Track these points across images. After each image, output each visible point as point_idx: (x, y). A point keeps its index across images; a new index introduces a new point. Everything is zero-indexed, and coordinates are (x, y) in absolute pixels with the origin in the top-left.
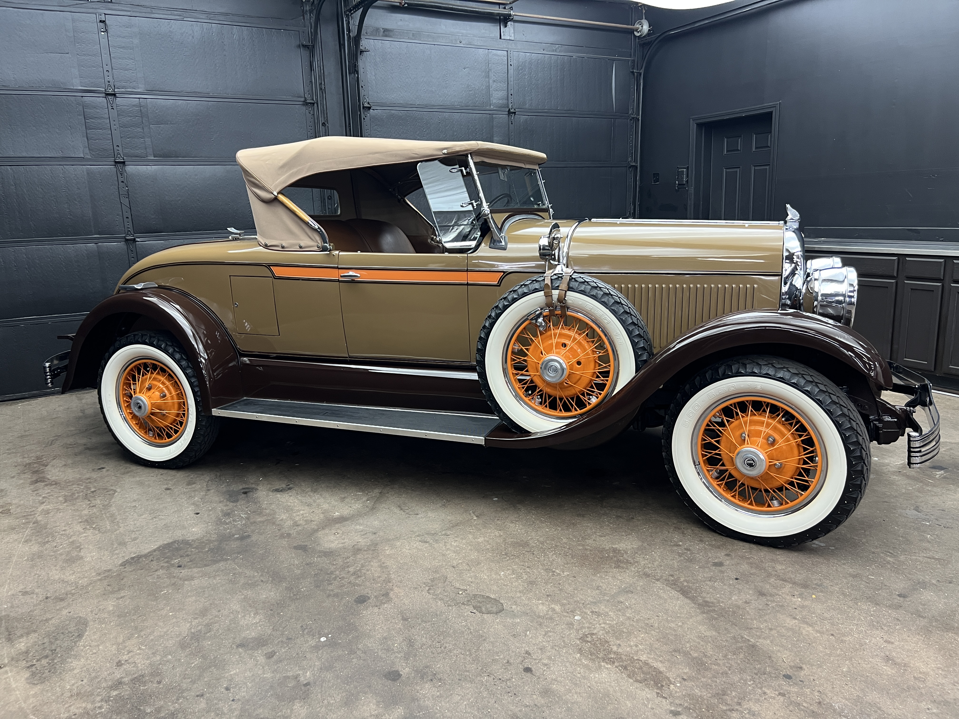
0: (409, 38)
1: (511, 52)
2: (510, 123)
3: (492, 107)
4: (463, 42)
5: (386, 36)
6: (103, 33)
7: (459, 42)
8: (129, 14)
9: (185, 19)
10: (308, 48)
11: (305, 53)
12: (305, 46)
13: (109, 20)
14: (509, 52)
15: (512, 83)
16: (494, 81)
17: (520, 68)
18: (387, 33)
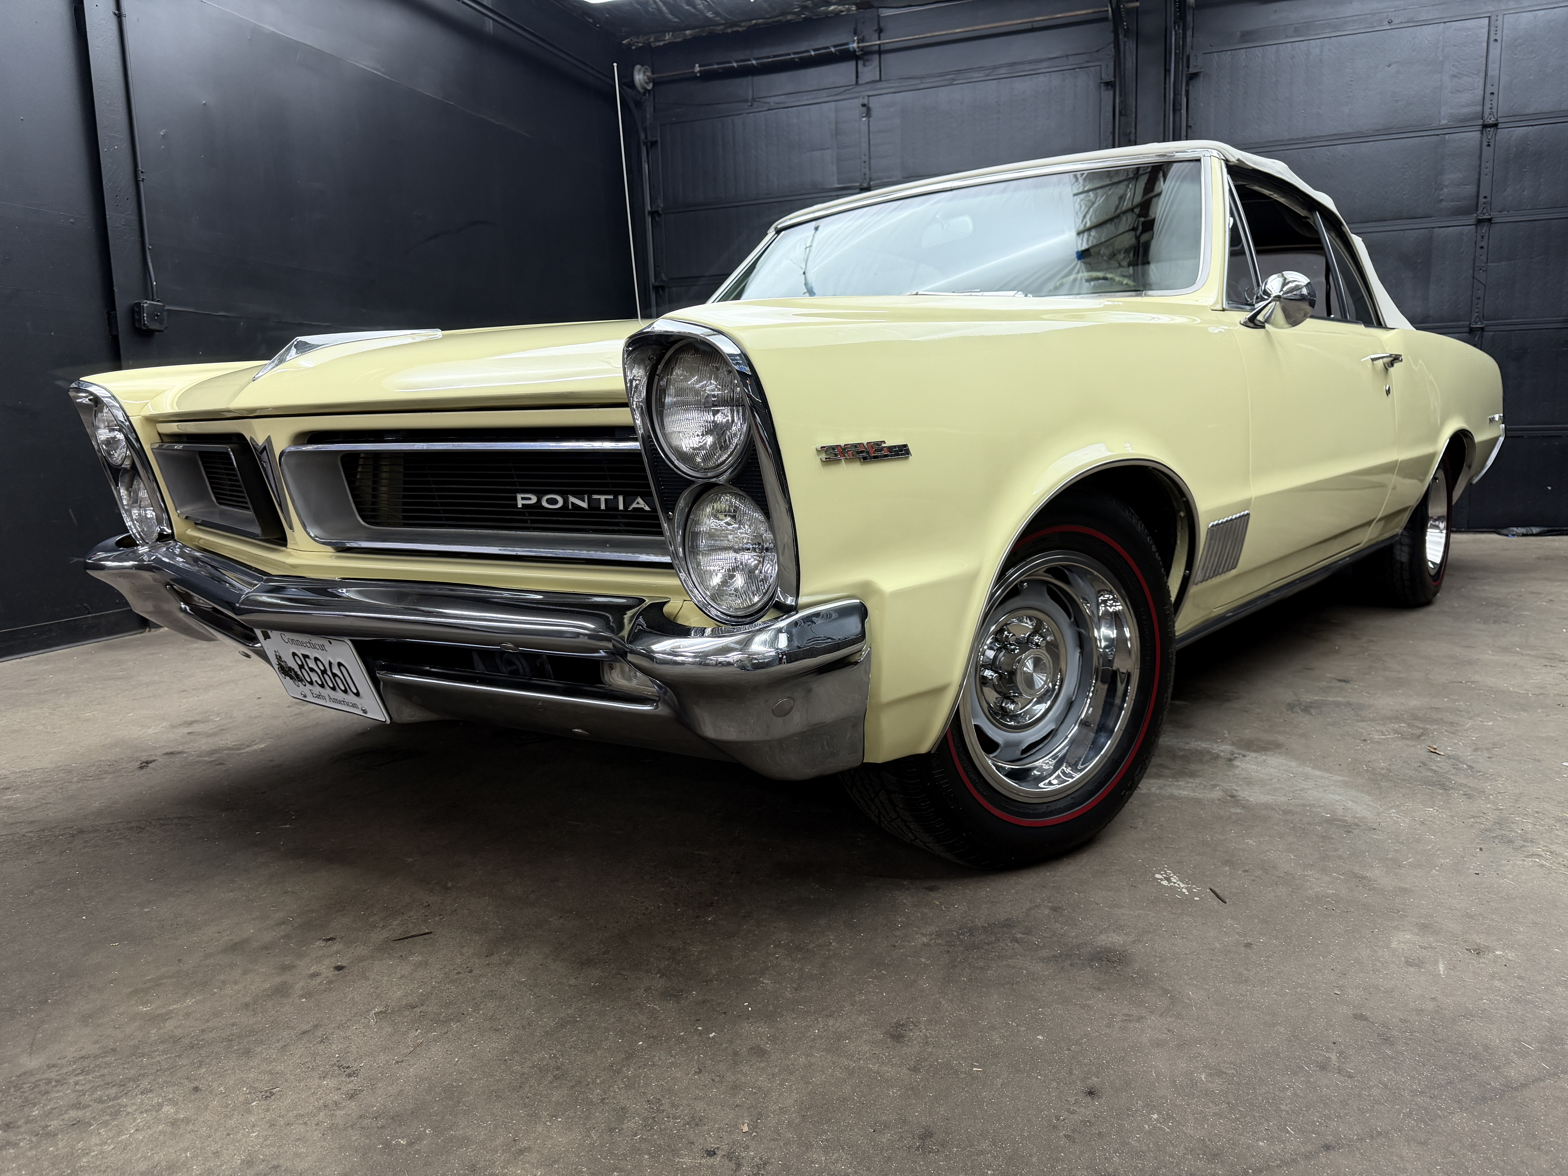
0: (1287, 37)
1: (1500, 18)
2: (1485, 144)
3: (1444, 122)
4: (1396, 21)
5: (1246, 42)
6: (864, 119)
7: (1386, 22)
8: (892, 90)
9: (955, 83)
10: (1112, 86)
11: (1107, 95)
12: (1107, 84)
13: (874, 103)
14: (1493, 18)
15: (1496, 73)
16: (1454, 76)
17: (1519, 41)
18: (1247, 37)
